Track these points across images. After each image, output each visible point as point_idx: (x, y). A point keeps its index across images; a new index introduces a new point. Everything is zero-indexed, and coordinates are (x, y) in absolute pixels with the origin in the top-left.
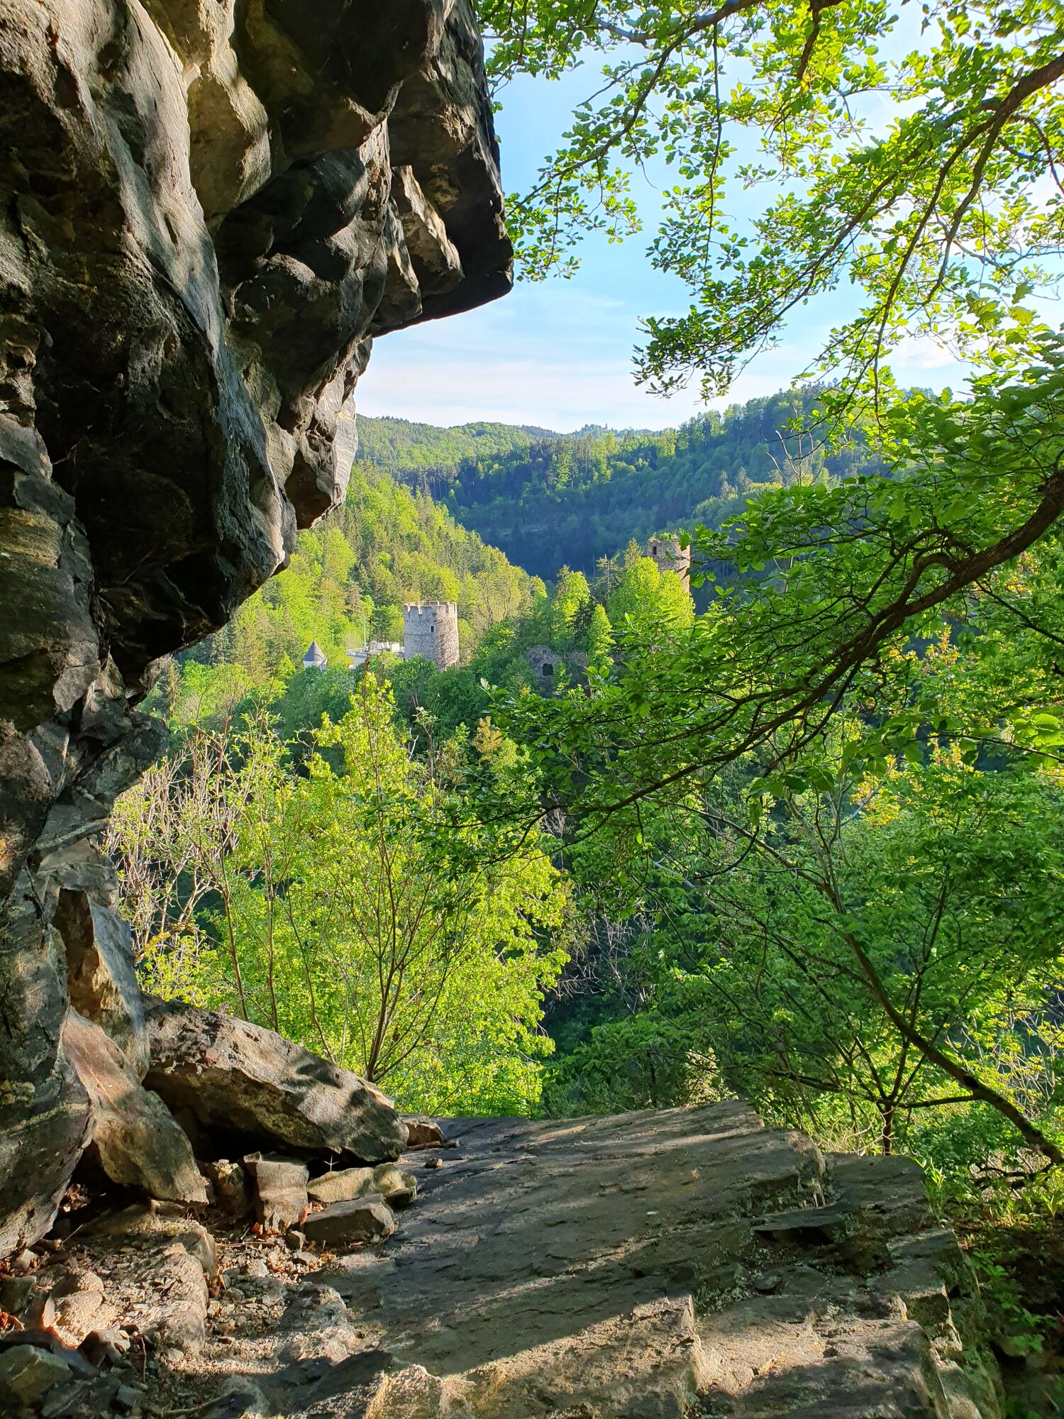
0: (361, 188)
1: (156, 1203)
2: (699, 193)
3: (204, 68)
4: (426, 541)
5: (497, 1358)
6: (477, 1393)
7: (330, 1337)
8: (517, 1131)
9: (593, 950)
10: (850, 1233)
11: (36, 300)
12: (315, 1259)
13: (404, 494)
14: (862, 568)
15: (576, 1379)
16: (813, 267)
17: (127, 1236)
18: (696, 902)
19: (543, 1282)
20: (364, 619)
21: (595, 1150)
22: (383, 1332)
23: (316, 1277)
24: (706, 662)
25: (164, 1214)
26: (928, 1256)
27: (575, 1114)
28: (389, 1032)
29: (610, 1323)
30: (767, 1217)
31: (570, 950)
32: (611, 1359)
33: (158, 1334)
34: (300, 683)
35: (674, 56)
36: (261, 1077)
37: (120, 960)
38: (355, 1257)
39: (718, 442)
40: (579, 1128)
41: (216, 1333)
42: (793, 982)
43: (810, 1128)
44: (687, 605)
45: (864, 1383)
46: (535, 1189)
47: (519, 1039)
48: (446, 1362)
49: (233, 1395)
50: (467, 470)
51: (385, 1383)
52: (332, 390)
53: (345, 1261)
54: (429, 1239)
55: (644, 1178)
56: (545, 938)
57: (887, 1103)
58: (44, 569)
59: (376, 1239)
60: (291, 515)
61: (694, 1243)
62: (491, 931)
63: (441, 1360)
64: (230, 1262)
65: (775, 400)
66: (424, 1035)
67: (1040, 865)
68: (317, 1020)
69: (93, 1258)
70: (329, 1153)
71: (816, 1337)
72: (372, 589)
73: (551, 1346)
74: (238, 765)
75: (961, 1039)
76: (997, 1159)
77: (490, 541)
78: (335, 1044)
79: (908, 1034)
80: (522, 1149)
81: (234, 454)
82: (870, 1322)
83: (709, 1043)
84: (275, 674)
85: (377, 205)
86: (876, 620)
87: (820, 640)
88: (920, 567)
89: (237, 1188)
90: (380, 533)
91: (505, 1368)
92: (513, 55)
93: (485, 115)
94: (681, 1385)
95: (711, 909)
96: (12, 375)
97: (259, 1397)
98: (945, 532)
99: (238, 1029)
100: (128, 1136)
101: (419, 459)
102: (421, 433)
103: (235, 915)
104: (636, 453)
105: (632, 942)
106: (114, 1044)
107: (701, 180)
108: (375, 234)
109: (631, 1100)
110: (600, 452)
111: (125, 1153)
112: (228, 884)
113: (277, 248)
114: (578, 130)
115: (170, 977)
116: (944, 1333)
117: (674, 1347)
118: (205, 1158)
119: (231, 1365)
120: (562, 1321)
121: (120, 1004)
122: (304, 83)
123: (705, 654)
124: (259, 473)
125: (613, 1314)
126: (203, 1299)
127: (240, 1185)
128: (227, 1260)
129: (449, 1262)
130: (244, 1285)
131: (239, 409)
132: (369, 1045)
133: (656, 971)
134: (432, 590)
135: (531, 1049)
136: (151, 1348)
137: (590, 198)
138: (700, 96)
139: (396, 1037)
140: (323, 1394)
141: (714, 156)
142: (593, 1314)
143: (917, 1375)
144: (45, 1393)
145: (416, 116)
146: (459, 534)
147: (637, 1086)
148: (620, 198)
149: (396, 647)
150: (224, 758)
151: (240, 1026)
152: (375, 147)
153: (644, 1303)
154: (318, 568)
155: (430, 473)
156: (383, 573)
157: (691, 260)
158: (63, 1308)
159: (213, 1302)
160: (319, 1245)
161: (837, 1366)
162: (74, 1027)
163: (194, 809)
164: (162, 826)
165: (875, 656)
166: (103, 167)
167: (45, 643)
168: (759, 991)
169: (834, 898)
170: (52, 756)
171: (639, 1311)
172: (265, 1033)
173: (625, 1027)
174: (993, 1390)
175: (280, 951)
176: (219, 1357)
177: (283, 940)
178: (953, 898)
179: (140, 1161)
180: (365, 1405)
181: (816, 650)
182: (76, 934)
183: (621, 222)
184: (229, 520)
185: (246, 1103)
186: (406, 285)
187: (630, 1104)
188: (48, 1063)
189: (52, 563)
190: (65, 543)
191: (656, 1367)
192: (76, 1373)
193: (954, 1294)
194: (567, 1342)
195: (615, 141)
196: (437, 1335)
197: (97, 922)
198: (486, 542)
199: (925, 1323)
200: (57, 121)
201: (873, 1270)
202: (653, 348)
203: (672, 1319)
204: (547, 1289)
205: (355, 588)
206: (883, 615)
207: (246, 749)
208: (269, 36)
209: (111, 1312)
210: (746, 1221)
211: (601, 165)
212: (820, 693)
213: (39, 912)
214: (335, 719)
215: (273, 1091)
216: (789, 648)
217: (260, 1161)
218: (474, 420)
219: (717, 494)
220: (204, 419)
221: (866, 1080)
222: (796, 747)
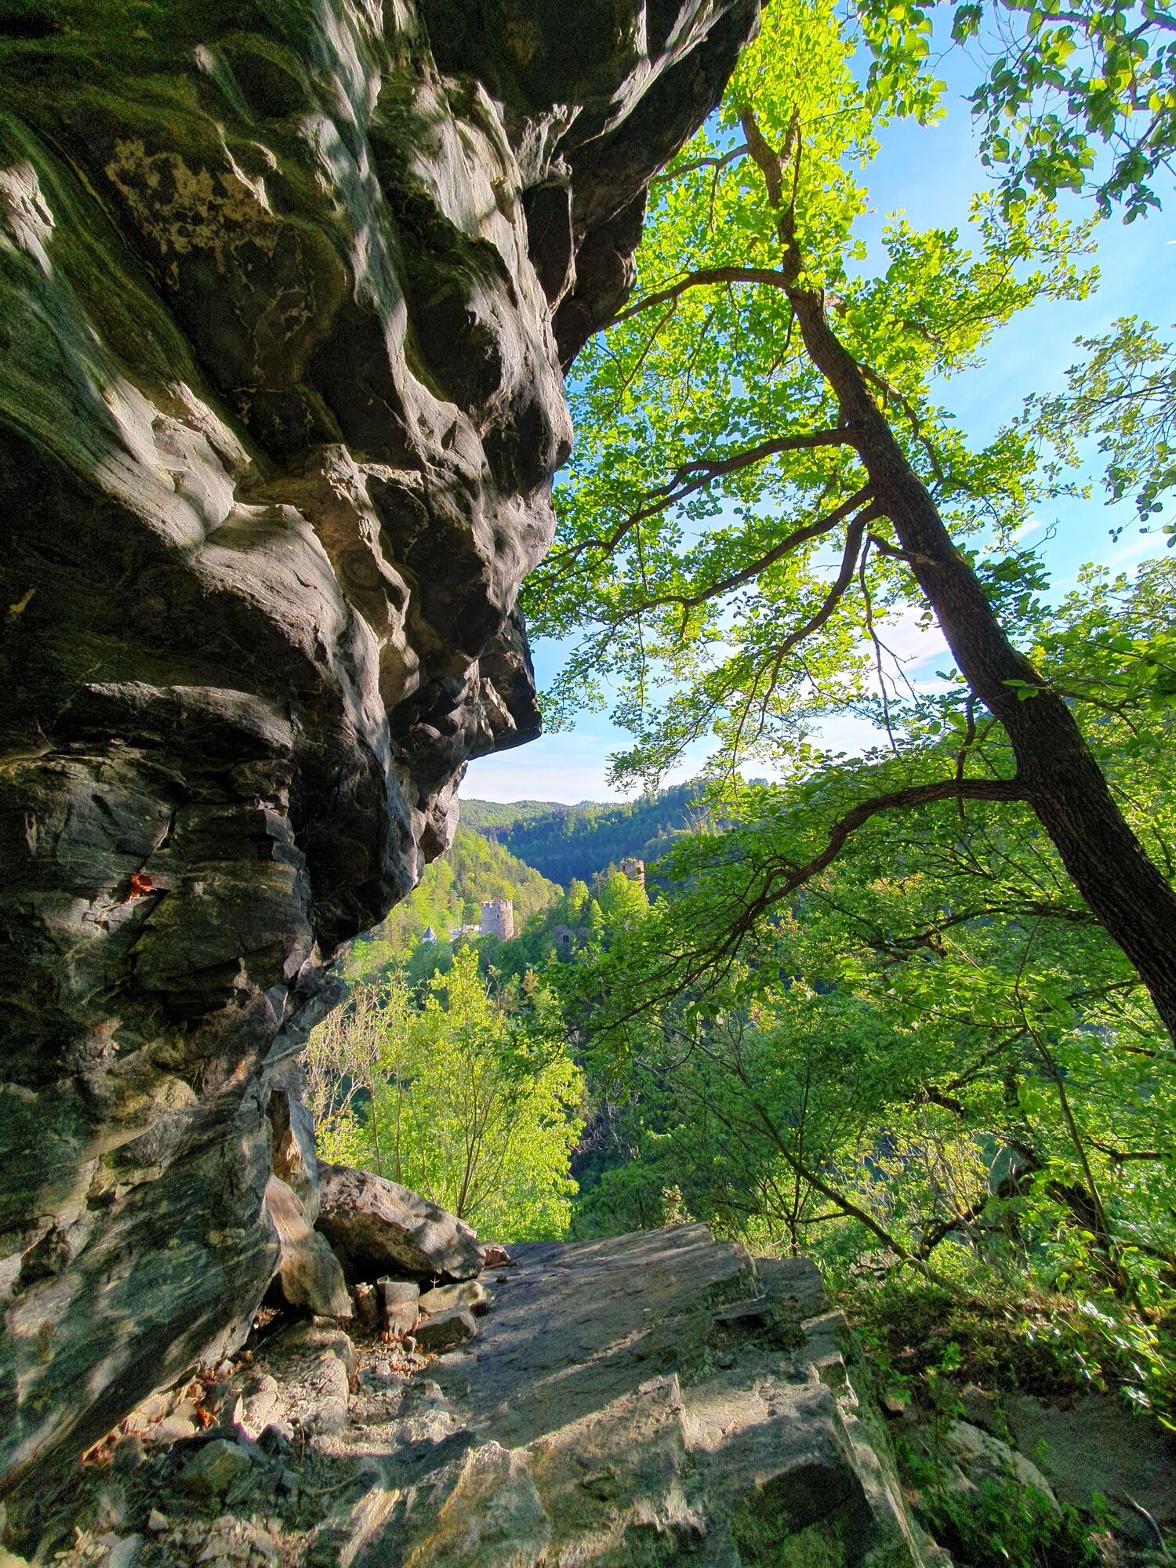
0: (464, 692)
1: (317, 1319)
2: (635, 689)
3: (389, 640)
4: (495, 865)
5: (548, 1432)
6: (535, 1461)
7: (433, 1421)
8: (556, 1251)
9: (599, 1120)
10: (777, 1318)
11: (295, 752)
12: (422, 1358)
13: (482, 840)
14: (738, 879)
15: (602, 1446)
16: (696, 723)
17: (297, 1346)
18: (660, 1085)
19: (578, 1367)
20: (458, 912)
21: (606, 1263)
22: (469, 1415)
23: (422, 1373)
24: (657, 935)
25: (323, 1327)
26: (828, 1333)
27: (592, 1237)
28: (472, 1183)
29: (623, 1398)
30: (721, 1308)
31: (585, 1119)
32: (626, 1428)
33: (313, 1425)
34: (421, 951)
35: (618, 628)
36: (391, 1218)
37: (305, 1138)
38: (450, 1355)
39: (655, 808)
40: (596, 1247)
41: (354, 1422)
42: (724, 1136)
43: (744, 1240)
44: (644, 898)
45: (796, 1435)
46: (570, 1296)
47: (555, 1184)
48: (513, 1438)
49: (365, 1474)
50: (518, 826)
51: (472, 1456)
52: (446, 791)
53: (444, 1359)
54: (500, 1338)
55: (640, 1282)
56: (569, 1110)
57: (791, 1220)
58: (285, 895)
59: (464, 1340)
60: (422, 859)
61: (676, 1332)
62: (536, 1109)
63: (510, 1436)
64: (365, 1363)
65: (684, 785)
66: (495, 1184)
67: (863, 1052)
68: (425, 1174)
69: (272, 1364)
70: (433, 1274)
71: (762, 1401)
72: (463, 894)
73: (584, 1420)
74: (383, 1004)
75: (834, 1171)
76: (865, 1259)
77: (531, 864)
78: (438, 1192)
79: (800, 1171)
80: (559, 1265)
81: (394, 826)
82: (796, 1387)
83: (675, 1183)
84: (406, 946)
85: (472, 698)
86: (749, 908)
87: (721, 920)
88: (770, 877)
89: (370, 1305)
90: (468, 861)
91: (553, 1439)
92: (541, 629)
93: (527, 653)
94: (674, 1445)
95: (670, 1088)
96: (278, 790)
97: (383, 1475)
98: (781, 858)
99: (379, 1183)
100: (302, 1268)
101: (491, 821)
102: (493, 807)
103: (377, 1103)
104: (610, 815)
105: (623, 1113)
106: (297, 1198)
107: (636, 683)
108: (471, 712)
109: (628, 1225)
110: (591, 814)
111: (299, 1281)
112: (372, 1083)
113: (421, 720)
114: (573, 661)
115: (332, 1149)
116: (845, 1392)
117: (668, 1415)
118: (352, 1281)
119: (364, 1448)
120: (591, 1400)
121: (304, 1170)
122: (438, 645)
123: (657, 930)
124: (406, 835)
125: (625, 1391)
126: (346, 1395)
127: (374, 1302)
128: (363, 1362)
129: (513, 1356)
130: (374, 1381)
131: (397, 803)
132: (459, 1190)
133: (639, 1134)
134: (498, 894)
135: (563, 1190)
136: (308, 1436)
137: (581, 693)
138: (633, 645)
139: (476, 1185)
140: (428, 1469)
141: (642, 672)
142: (614, 1392)
143: (831, 1425)
144: (229, 1482)
145: (493, 655)
146: (513, 861)
147: (632, 1215)
148: (595, 692)
149: (477, 928)
150: (375, 999)
151: (379, 1181)
152: (473, 671)
153: (646, 1381)
154: (433, 883)
155: (497, 828)
156: (470, 885)
157: (633, 721)
158: (248, 1406)
159: (352, 1396)
160: (425, 1347)
161: (778, 1424)
162: (275, 1186)
163: (355, 1033)
164: (334, 1044)
165: (751, 928)
166: (335, 687)
167: (282, 937)
168: (704, 1144)
169: (744, 1078)
170: (278, 1004)
171: (643, 1388)
172: (395, 1185)
173: (621, 1172)
174: (883, 1439)
175: (404, 1127)
176: (356, 1440)
177: (406, 1120)
178: (815, 1076)
179: (308, 1285)
180: (457, 1476)
181: (719, 926)
182: (279, 1121)
183: (597, 704)
184: (389, 862)
185: (380, 1238)
186: (488, 737)
187: (628, 1229)
188: (256, 1214)
189: (290, 892)
190: (298, 880)
191: (656, 1432)
192: (255, 1462)
193: (849, 1360)
194: (595, 1416)
195: (592, 666)
196: (506, 1417)
197: (293, 1111)
198: (528, 865)
199: (832, 1385)
200: (314, 667)
201: (794, 1346)
202: (616, 767)
203: (665, 1392)
204: (580, 1373)
205: (454, 893)
206: (753, 905)
207: (388, 994)
208: (422, 625)
209: (282, 1408)
210: (708, 1313)
211: (586, 677)
212: (724, 951)
213: (259, 1106)
214: (442, 973)
215: (399, 1228)
216: (704, 925)
217: (388, 1282)
218: (521, 799)
219: (656, 836)
220: (379, 809)
221: (776, 1204)
222: (712, 985)
